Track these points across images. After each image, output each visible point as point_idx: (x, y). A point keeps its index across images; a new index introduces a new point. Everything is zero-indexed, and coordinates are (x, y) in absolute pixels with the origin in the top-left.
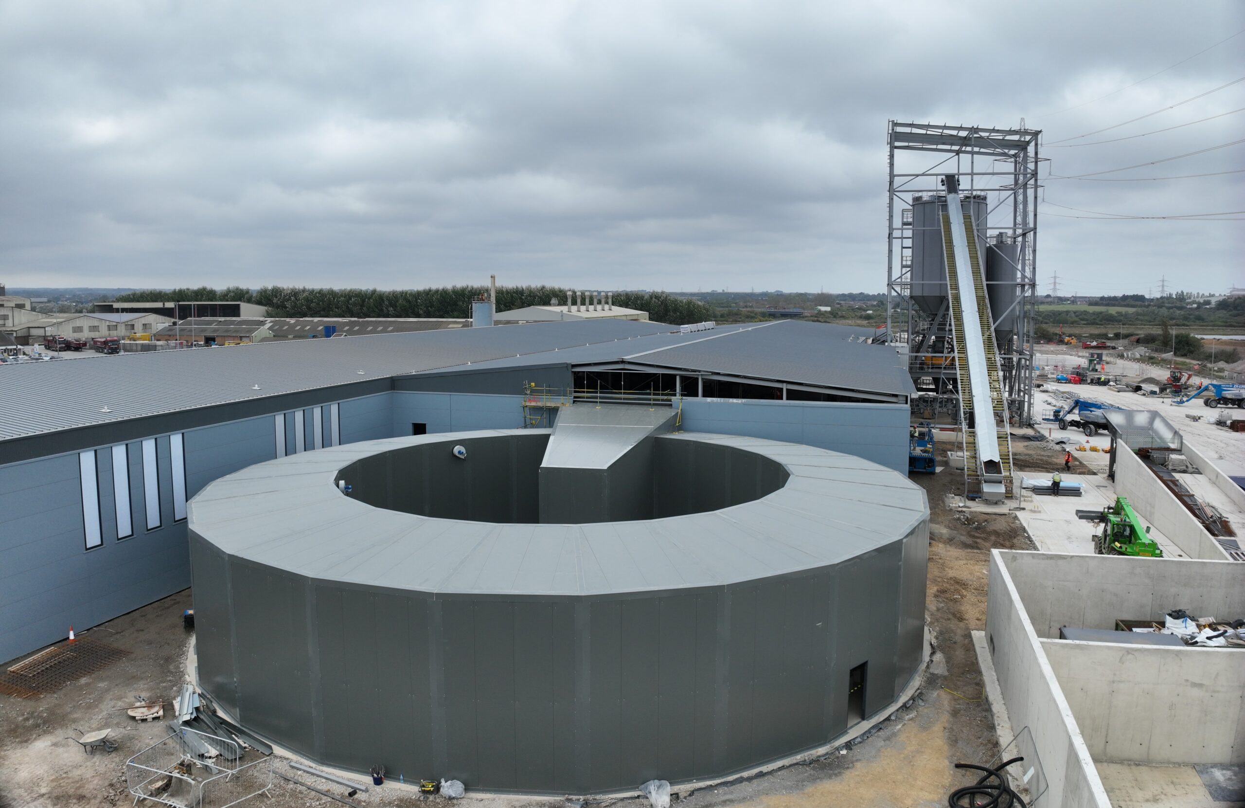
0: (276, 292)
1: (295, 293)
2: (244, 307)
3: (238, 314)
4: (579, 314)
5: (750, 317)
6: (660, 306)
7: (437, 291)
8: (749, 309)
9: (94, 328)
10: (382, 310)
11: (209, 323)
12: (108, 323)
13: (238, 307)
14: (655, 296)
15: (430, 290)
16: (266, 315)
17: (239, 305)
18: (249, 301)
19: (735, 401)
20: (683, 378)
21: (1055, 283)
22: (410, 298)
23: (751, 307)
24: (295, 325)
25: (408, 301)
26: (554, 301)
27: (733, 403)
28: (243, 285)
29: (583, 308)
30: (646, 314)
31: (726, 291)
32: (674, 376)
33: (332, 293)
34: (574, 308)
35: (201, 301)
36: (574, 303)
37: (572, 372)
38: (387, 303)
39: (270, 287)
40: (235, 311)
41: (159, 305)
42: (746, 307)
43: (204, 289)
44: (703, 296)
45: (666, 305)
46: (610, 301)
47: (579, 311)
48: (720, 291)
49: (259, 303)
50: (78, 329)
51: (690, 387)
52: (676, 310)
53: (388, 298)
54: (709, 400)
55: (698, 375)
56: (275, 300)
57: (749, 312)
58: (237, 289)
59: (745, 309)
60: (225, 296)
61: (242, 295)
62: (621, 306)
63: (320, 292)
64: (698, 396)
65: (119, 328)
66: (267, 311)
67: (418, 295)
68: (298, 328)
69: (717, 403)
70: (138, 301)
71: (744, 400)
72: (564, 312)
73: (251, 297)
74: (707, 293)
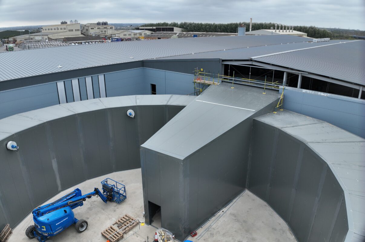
0: (185, 24)
1: (191, 24)
2: (175, 28)
3: (173, 31)
4: (279, 33)
5: (347, 38)
6: (313, 32)
7: (234, 24)
8: (347, 35)
9: (130, 35)
10: (216, 30)
11: (161, 33)
12: (134, 33)
13: (173, 29)
14: (311, 28)
15: (232, 24)
16: (181, 31)
17: (173, 28)
18: (177, 27)
19: (322, 94)
20: (289, 74)
22: (225, 26)
23: (348, 34)
24: (186, 34)
25: (225, 27)
26: (272, 28)
27: (321, 96)
28: (176, 22)
29: (281, 31)
30: (306, 34)
31: (339, 28)
32: (283, 72)
33: (201, 25)
34: (278, 31)
35: (164, 26)
36: (278, 29)
37: (222, 64)
38: (218, 27)
39: (183, 22)
40: (172, 30)
41: (151, 28)
42: (346, 34)
43: (165, 23)
44: (331, 30)
45: (315, 32)
46: (293, 28)
47: (279, 32)
48: (337, 28)
49: (180, 27)
50: (125, 35)
51: (292, 81)
52: (318, 33)
53: (218, 26)
54: (304, 91)
55: (299, 73)
56: (185, 26)
57: (346, 36)
58: (174, 23)
59: (345, 35)
60: (170, 25)
61: (175, 25)
62: (298, 31)
63: (198, 24)
64: (296, 87)
65: (137, 35)
66: (182, 30)
67: (228, 25)
68: (186, 35)
69: (309, 94)
70: (147, 27)
71: (329, 95)
72: (273, 32)
73: (178, 25)
74: (333, 29)
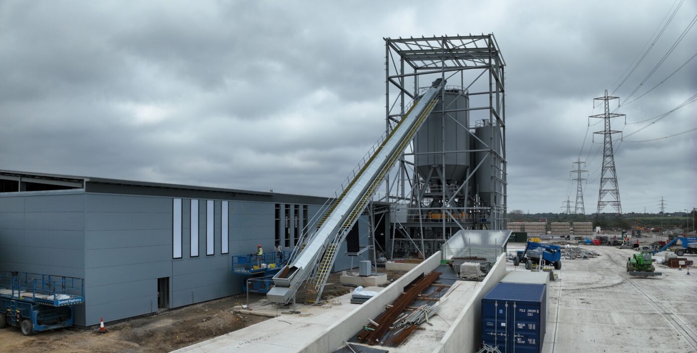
21: (662, 204)
